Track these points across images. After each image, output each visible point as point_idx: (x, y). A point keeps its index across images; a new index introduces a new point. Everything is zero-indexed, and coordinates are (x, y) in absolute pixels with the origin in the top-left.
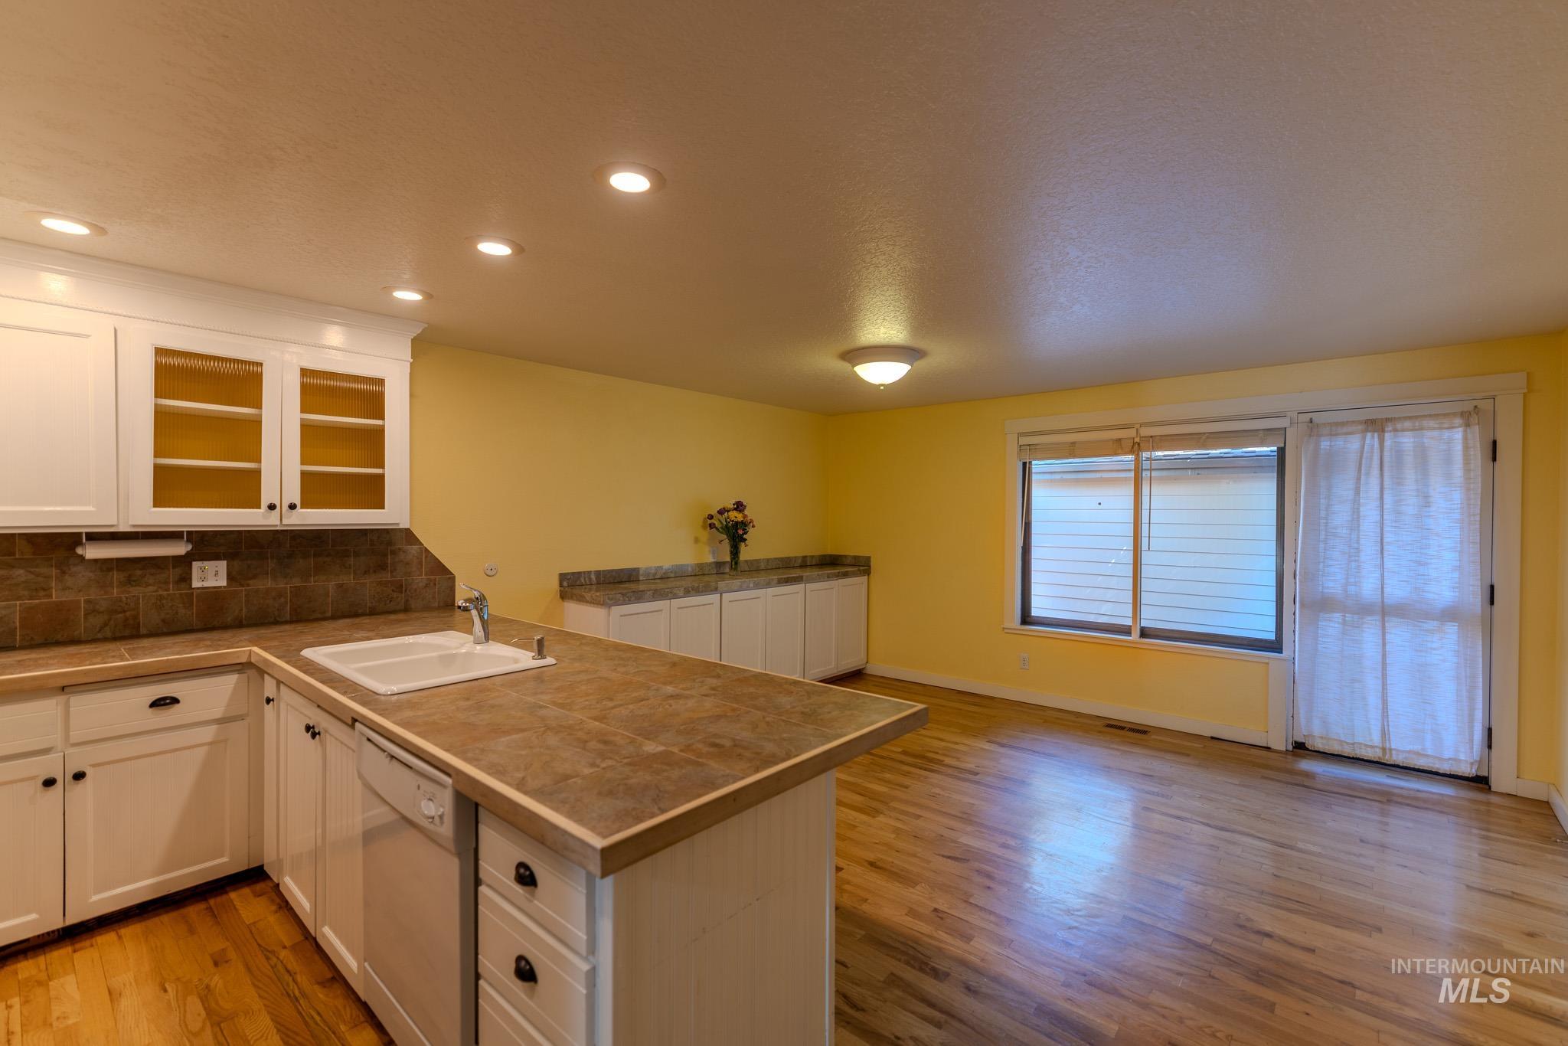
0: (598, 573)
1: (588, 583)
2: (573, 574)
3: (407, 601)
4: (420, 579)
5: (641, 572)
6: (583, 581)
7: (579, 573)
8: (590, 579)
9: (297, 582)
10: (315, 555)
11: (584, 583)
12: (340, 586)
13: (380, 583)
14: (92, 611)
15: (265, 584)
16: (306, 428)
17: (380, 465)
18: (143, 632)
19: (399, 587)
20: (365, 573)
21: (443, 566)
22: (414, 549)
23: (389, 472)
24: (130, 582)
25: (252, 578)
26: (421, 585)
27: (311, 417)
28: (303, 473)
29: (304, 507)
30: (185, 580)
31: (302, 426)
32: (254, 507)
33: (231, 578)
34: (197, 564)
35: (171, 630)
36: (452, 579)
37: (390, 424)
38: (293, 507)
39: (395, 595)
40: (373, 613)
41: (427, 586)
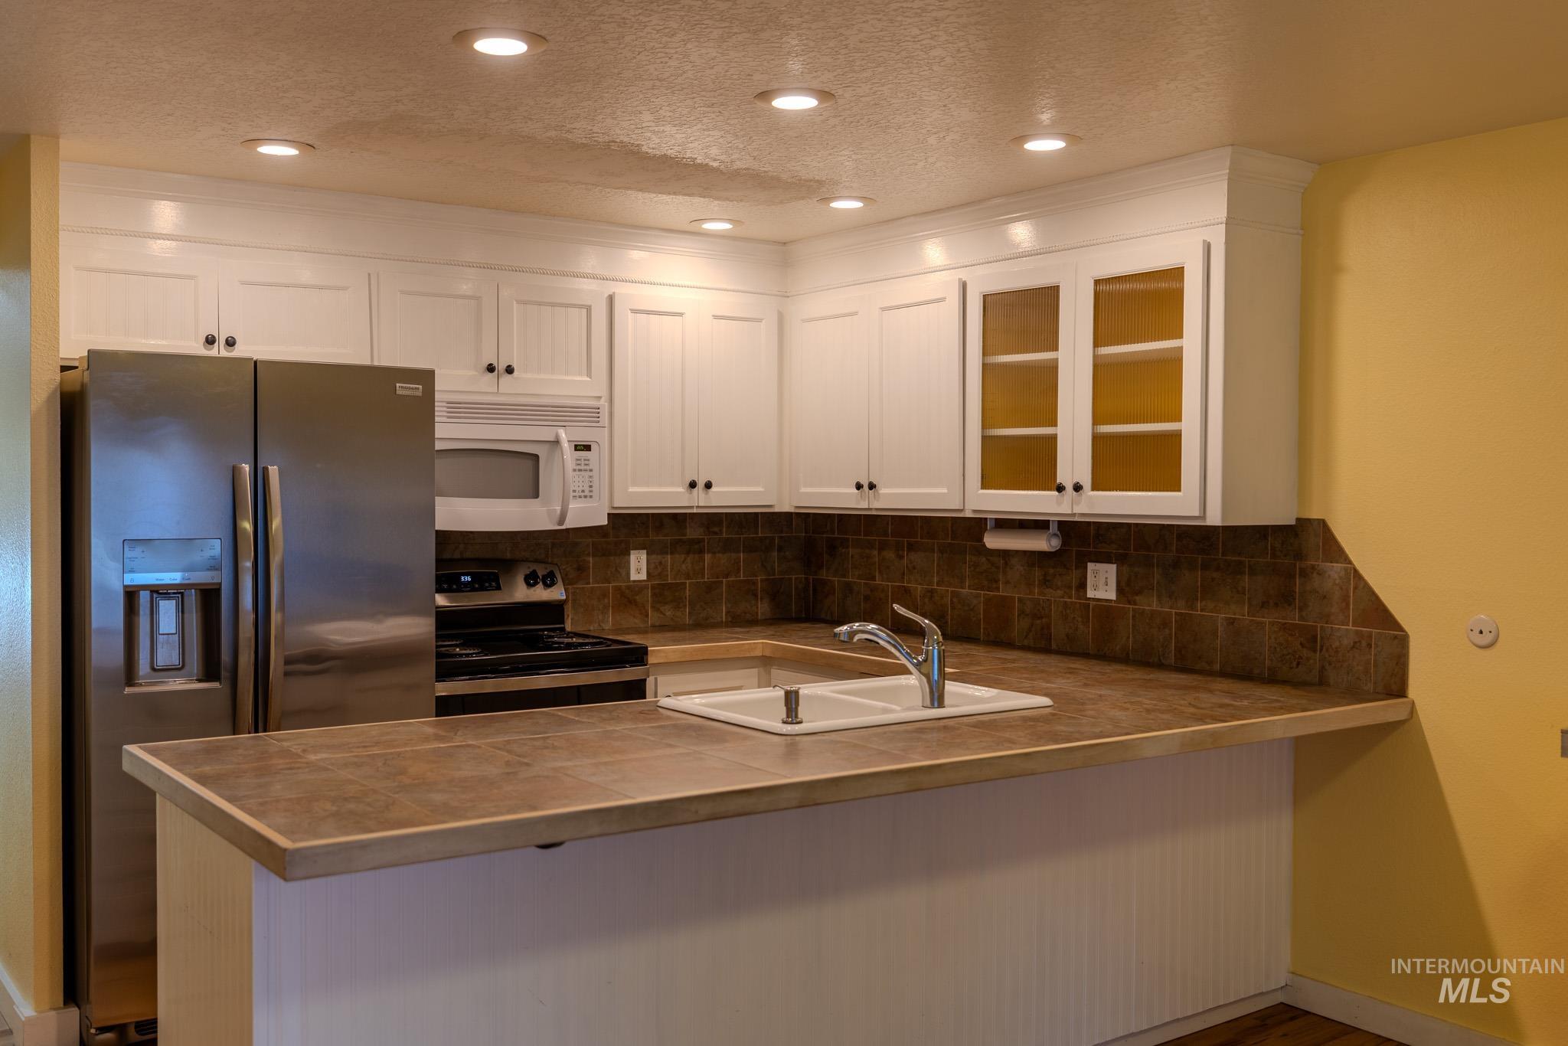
3: (1323, 669)
4: (1345, 631)
9: (1181, 607)
10: (1205, 567)
12: (1231, 622)
13: (1284, 627)
14: (1022, 613)
15: (1150, 603)
16: (1101, 369)
17: (1178, 418)
18: (1054, 646)
19: (1312, 640)
20: (1264, 605)
21: (1385, 610)
22: (1335, 569)
23: (1189, 426)
24: (1046, 582)
25: (1139, 593)
26: (1345, 642)
27: (1105, 351)
28: (1097, 439)
29: (1095, 488)
30: (1083, 586)
31: (1096, 366)
32: (1060, 489)
33: (1120, 590)
34: (1091, 566)
35: (1072, 650)
36: (1400, 639)
37: (1190, 343)
38: (1078, 488)
39: (1305, 653)
40: (1272, 679)
41: (1355, 645)
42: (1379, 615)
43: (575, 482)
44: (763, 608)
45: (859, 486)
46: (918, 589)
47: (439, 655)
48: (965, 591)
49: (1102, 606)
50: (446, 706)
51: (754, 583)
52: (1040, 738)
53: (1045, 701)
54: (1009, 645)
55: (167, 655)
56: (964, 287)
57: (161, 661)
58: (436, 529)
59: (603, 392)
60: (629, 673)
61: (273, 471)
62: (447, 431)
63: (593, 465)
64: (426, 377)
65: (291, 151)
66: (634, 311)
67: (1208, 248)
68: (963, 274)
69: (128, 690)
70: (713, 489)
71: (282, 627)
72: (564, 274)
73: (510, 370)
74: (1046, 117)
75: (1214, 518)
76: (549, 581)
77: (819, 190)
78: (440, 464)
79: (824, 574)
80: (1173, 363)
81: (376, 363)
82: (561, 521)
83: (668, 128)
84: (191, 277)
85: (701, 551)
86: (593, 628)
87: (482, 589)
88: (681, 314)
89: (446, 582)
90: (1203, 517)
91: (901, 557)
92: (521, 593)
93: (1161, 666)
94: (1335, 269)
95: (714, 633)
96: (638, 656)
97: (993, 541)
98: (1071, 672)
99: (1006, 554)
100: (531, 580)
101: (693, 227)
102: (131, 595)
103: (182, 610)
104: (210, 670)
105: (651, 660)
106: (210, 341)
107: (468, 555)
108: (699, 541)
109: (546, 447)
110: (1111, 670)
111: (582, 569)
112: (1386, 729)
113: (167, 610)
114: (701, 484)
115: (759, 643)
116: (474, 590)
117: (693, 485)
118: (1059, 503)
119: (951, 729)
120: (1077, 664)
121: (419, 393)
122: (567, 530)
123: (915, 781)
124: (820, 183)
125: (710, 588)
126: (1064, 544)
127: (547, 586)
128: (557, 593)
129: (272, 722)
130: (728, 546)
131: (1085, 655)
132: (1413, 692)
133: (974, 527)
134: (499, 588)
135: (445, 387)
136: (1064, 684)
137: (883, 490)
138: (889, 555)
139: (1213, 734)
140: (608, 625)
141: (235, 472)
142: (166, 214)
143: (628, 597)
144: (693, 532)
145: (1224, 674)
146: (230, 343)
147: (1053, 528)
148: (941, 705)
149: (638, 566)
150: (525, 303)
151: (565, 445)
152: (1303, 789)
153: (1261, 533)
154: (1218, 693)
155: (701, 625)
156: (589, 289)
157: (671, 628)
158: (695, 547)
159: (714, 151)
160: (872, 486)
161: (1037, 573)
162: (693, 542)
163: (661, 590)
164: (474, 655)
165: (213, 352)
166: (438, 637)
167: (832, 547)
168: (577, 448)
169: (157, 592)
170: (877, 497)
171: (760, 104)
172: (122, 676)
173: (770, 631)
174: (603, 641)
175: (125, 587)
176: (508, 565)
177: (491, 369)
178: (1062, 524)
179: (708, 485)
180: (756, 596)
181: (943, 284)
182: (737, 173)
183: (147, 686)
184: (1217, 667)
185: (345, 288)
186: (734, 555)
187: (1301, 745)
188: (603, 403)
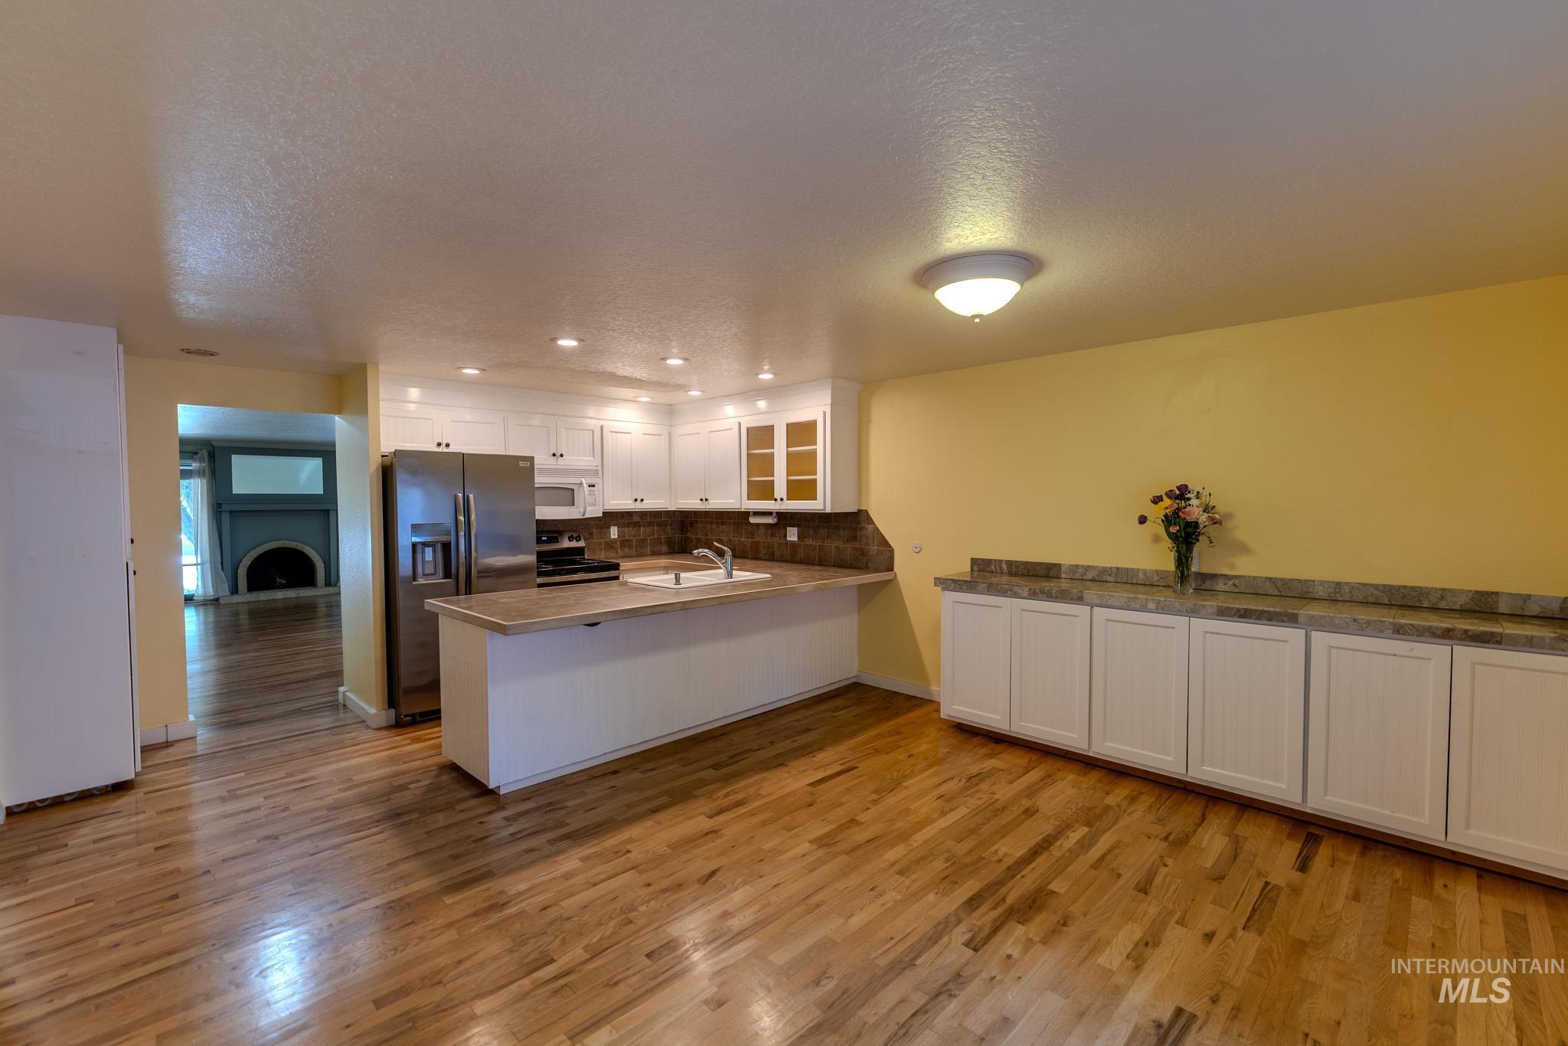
0: (1009, 563)
1: (999, 571)
2: (983, 560)
3: (867, 562)
4: (874, 549)
5: (1063, 569)
6: (993, 567)
7: (990, 560)
8: (1001, 568)
9: (820, 543)
10: (828, 528)
11: (994, 571)
12: (837, 547)
13: (854, 548)
14: (764, 547)
15: (809, 542)
16: (789, 455)
17: (815, 474)
18: (776, 559)
19: (863, 553)
20: (848, 541)
21: (887, 541)
22: (870, 527)
23: (819, 477)
24: (772, 535)
25: (805, 538)
26: (874, 553)
27: (790, 449)
28: (788, 481)
29: (787, 500)
30: (785, 536)
31: (787, 454)
32: (776, 500)
33: (799, 538)
34: (788, 528)
35: (783, 560)
36: (892, 551)
37: (819, 447)
38: (782, 499)
39: (862, 557)
40: (851, 567)
41: (877, 554)
42: (885, 543)
43: (589, 499)
44: (664, 548)
45: (701, 500)
46: (726, 539)
47: (538, 568)
48: (743, 539)
49: (793, 543)
50: (540, 586)
51: (660, 539)
52: (765, 587)
53: (769, 576)
54: (759, 559)
55: (429, 569)
56: (740, 424)
57: (427, 572)
58: (537, 518)
59: (600, 464)
60: (612, 573)
61: (471, 496)
62: (540, 480)
63: (596, 493)
64: (531, 459)
65: (476, 372)
66: (611, 432)
67: (825, 413)
68: (740, 420)
69: (414, 583)
70: (644, 502)
71: (476, 558)
72: (583, 417)
73: (562, 455)
74: (766, 368)
75: (828, 510)
76: (578, 539)
77: (684, 388)
78: (537, 493)
79: (688, 535)
80: (814, 453)
81: (507, 454)
82: (583, 516)
83: (627, 368)
84: (431, 419)
85: (639, 526)
86: (596, 557)
87: (551, 542)
88: (630, 433)
89: (539, 541)
90: (825, 510)
91: (718, 527)
92: (566, 544)
93: (813, 564)
94: (869, 421)
95: (646, 558)
96: (616, 567)
97: (753, 520)
98: (781, 567)
99: (758, 525)
100: (571, 539)
101: (635, 399)
102: (414, 545)
103: (434, 551)
104: (447, 574)
105: (621, 569)
106: (439, 445)
107: (545, 529)
108: (638, 522)
109: (577, 485)
110: (795, 566)
111: (591, 534)
112: (889, 581)
113: (429, 551)
114: (639, 500)
115: (663, 561)
116: (547, 543)
117: (636, 500)
118: (775, 505)
119: (736, 585)
120: (783, 564)
121: (528, 465)
122: (585, 519)
123: (722, 602)
124: (685, 386)
125: (643, 541)
126: (779, 520)
127: (577, 541)
128: (582, 544)
129: (472, 592)
130: (650, 524)
131: (786, 561)
132: (895, 570)
133: (745, 515)
134: (558, 542)
135: (538, 463)
136: (777, 571)
137: (710, 501)
138: (714, 526)
139: (825, 584)
140: (603, 556)
141: (456, 497)
142: (414, 393)
143: (610, 545)
144: (636, 519)
145: (834, 566)
146: (448, 445)
147: (774, 515)
148: (731, 578)
149: (614, 533)
150: (567, 429)
151: (585, 485)
152: (861, 607)
153: (846, 514)
154: (831, 571)
155: (640, 556)
156: (592, 423)
157: (628, 557)
158: (637, 525)
159: (644, 375)
160: (706, 500)
161: (769, 532)
162: (635, 523)
163: (624, 542)
164: (550, 568)
165: (440, 450)
166: (537, 562)
167: (692, 524)
168: (589, 486)
169: (425, 544)
170: (708, 504)
171: (662, 362)
172: (412, 579)
173: (668, 557)
174: (601, 562)
175: (412, 543)
176: (561, 533)
177: (554, 455)
178: (777, 513)
179: (642, 500)
180: (661, 543)
181: (733, 423)
182: (653, 382)
183: (421, 581)
184: (832, 564)
185: (494, 423)
186: (652, 528)
187: (861, 587)
188: (600, 468)
